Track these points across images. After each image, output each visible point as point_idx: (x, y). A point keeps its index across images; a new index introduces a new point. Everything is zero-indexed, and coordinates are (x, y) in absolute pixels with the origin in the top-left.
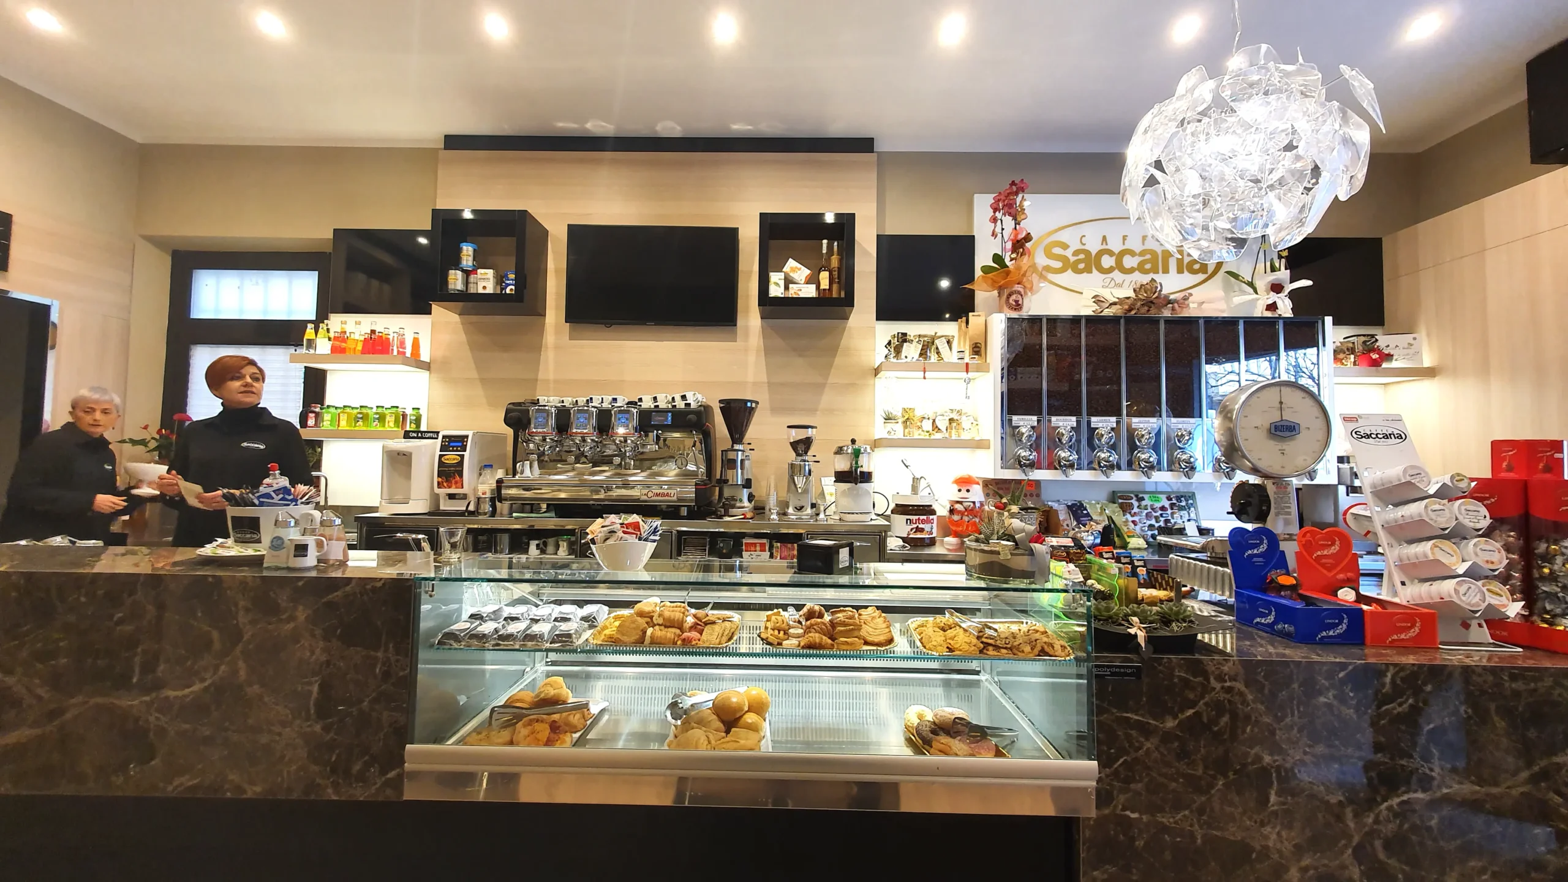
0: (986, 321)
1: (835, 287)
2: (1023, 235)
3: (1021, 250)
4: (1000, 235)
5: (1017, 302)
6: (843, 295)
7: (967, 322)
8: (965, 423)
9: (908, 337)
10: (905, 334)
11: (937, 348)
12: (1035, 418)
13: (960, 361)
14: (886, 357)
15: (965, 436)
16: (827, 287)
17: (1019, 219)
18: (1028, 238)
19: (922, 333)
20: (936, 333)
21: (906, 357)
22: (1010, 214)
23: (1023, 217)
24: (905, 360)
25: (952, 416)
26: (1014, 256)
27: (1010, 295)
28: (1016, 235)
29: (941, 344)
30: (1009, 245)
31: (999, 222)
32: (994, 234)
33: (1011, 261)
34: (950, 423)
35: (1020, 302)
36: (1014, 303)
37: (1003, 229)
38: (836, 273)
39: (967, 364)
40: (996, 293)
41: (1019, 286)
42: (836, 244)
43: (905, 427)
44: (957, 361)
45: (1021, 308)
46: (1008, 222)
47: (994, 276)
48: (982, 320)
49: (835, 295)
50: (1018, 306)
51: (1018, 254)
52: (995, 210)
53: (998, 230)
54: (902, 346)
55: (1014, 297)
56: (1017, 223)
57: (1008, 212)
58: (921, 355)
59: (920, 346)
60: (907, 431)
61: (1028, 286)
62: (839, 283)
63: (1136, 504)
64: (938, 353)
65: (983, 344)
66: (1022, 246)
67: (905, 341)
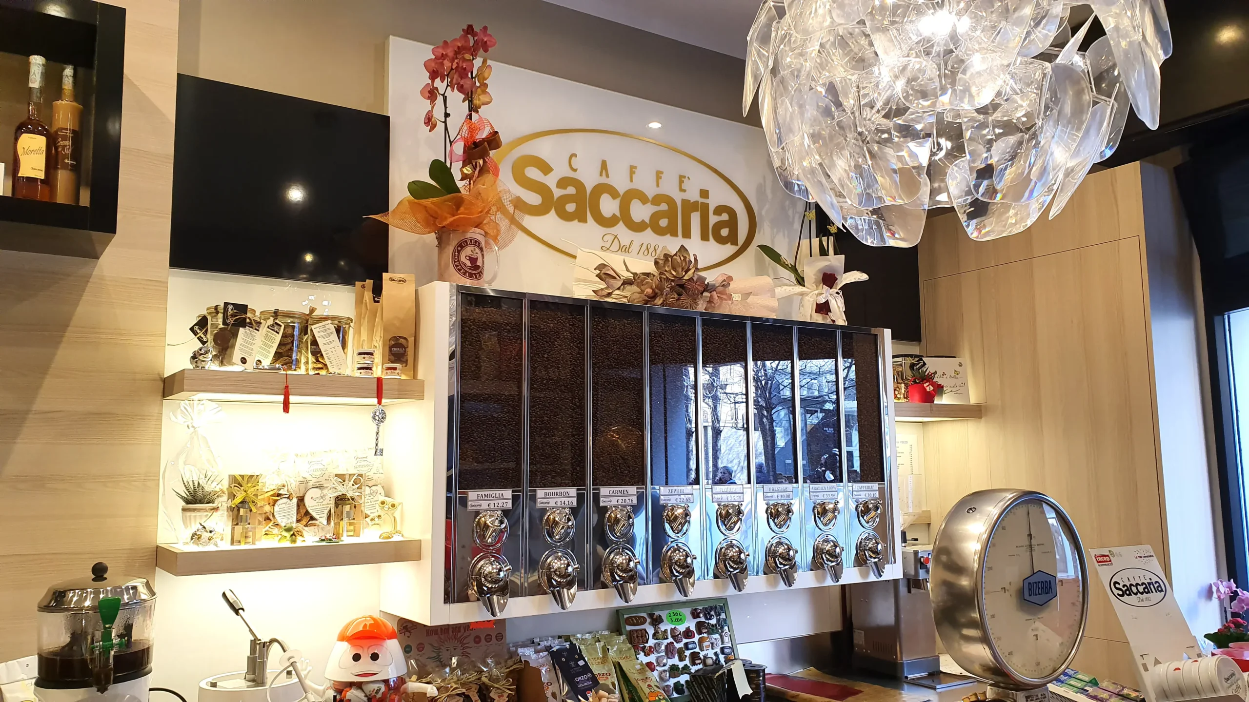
0: (417, 291)
1: (63, 178)
2: (484, 134)
3: (481, 162)
4: (440, 127)
5: (473, 260)
6: (85, 199)
7: (377, 291)
8: (370, 503)
9: (249, 315)
10: (242, 309)
11: (315, 343)
12: (508, 493)
13: (363, 374)
14: (194, 357)
15: (370, 535)
16: (41, 175)
17: (476, 102)
18: (493, 140)
19: (283, 308)
20: (312, 310)
21: (244, 361)
22: (461, 89)
23: (484, 98)
24: (238, 368)
25: (341, 490)
26: (468, 170)
27: (461, 246)
28: (472, 130)
29: (323, 334)
30: (459, 148)
31: (440, 99)
32: (429, 121)
33: (462, 179)
34: (337, 506)
35: (479, 263)
36: (468, 263)
37: (447, 115)
38: (68, 143)
39: (379, 380)
40: (431, 238)
41: (478, 230)
42: (69, 71)
43: (237, 520)
44: (357, 374)
45: (481, 273)
46: (457, 102)
47: (432, 203)
48: (408, 290)
49: (62, 196)
50: (475, 270)
51: (475, 168)
52: (434, 75)
53: (439, 114)
54: (235, 335)
55: (468, 251)
56: (473, 109)
57: (458, 84)
58: (278, 356)
59: (278, 338)
60: (239, 529)
61: (491, 232)
62: (75, 169)
63: (651, 631)
64: (317, 353)
65: (411, 340)
66: (484, 155)
67: (242, 323)
